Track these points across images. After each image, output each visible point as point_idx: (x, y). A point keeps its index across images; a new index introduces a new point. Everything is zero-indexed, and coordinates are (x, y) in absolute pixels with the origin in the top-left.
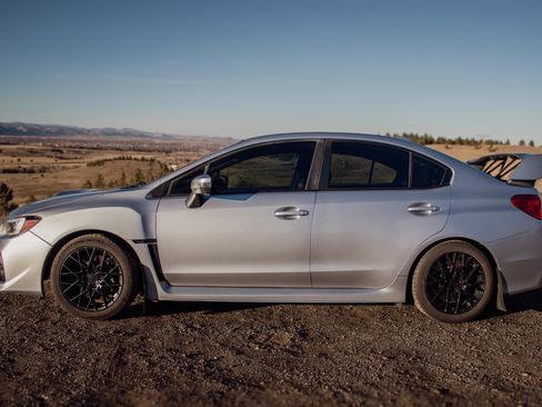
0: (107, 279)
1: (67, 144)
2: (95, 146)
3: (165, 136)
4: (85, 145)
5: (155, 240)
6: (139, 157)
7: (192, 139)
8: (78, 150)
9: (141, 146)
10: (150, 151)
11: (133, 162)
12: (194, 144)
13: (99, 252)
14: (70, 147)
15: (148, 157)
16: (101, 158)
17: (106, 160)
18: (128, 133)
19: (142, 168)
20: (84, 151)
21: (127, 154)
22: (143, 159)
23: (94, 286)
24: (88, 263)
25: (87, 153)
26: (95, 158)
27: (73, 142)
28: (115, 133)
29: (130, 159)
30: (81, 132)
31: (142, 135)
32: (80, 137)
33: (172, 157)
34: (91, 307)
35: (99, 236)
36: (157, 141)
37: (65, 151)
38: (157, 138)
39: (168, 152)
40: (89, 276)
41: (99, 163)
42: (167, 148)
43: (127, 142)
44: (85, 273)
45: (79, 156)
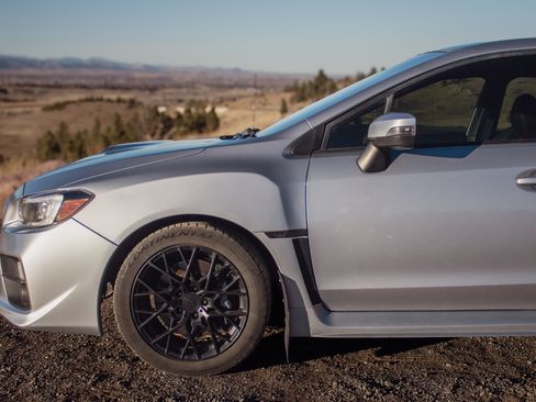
0: (218, 304)
1: (14, 81)
2: (52, 82)
3: (148, 68)
4: (38, 82)
5: (305, 232)
6: (114, 96)
7: (185, 71)
8: (29, 88)
9: (115, 83)
10: (126, 89)
11: (105, 105)
12: (188, 78)
13: (203, 254)
14: (18, 85)
15: (126, 96)
16: (60, 99)
17: (68, 103)
18: (96, 65)
19: (121, 113)
20: (36, 90)
21: (97, 94)
22: (119, 101)
23: (193, 315)
24: (183, 275)
25: (41, 93)
26: (54, 99)
27: (21, 77)
28: (78, 65)
29: (101, 100)
30: (32, 64)
31: (117, 67)
32: (30, 71)
33: (158, 97)
34: (189, 352)
35: (202, 225)
36: (138, 75)
37: (10, 90)
38: (138, 70)
39: (153, 89)
40: (185, 298)
41: (59, 107)
42: (152, 84)
43: (95, 78)
44: (176, 293)
45: (30, 97)
